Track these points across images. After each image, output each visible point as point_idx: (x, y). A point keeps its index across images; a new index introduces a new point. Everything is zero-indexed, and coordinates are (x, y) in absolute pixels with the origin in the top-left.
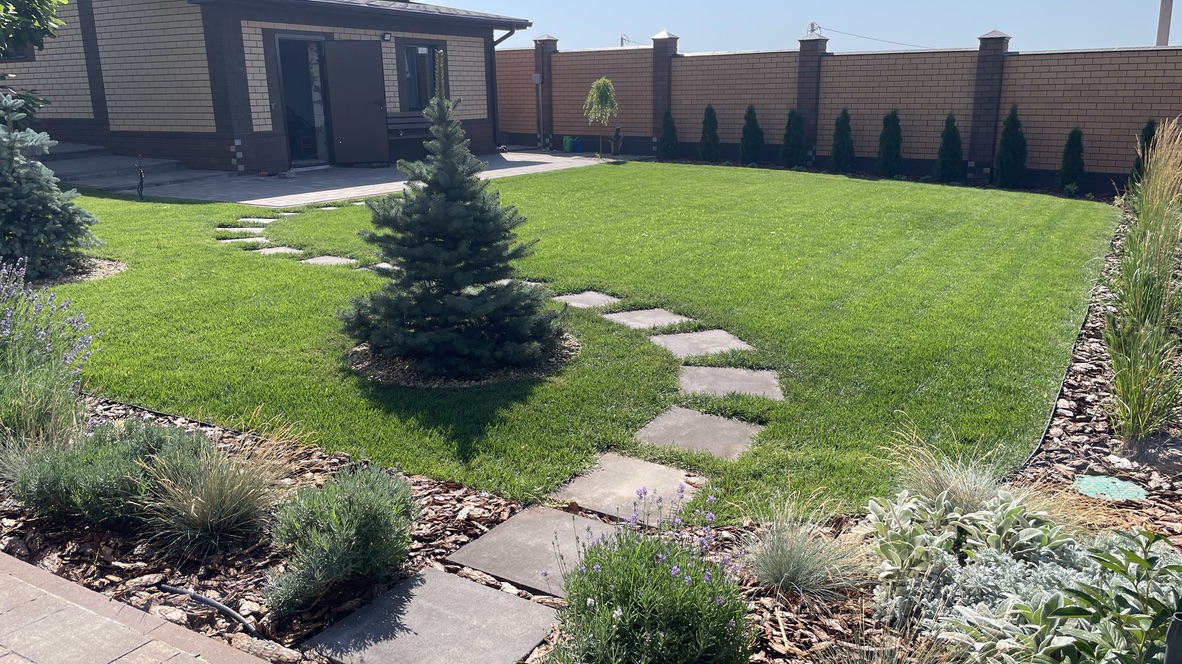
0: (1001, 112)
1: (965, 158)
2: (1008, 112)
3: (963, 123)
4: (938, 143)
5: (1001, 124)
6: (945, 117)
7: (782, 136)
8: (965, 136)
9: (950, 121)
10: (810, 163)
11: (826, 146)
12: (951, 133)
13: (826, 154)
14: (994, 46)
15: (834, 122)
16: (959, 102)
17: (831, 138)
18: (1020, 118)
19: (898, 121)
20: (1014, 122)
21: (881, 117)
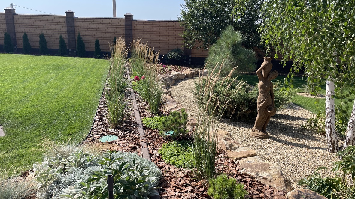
0: (76, 34)
1: (68, 48)
2: (78, 34)
3: (65, 37)
4: (59, 44)
5: (76, 38)
6: (59, 36)
7: (3, 42)
8: (66, 41)
9: (61, 37)
10: (16, 51)
11: (20, 44)
12: (62, 41)
13: (21, 47)
14: (70, 15)
15: (22, 37)
16: (63, 31)
17: (22, 42)
18: (81, 36)
19: (44, 37)
20: (80, 38)
21: (38, 35)
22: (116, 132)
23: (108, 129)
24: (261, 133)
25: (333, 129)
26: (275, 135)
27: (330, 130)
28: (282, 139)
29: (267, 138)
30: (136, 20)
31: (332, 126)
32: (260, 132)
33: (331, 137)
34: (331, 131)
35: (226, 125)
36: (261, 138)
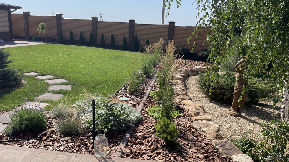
0: (134, 36)
1: (128, 45)
2: (135, 36)
3: (127, 38)
4: (122, 42)
5: (134, 38)
6: (123, 36)
7: (89, 39)
8: (127, 40)
9: (124, 37)
10: (96, 45)
11: (99, 41)
12: (125, 40)
13: (99, 43)
14: (132, 22)
15: (100, 36)
16: (126, 33)
17: (100, 40)
18: (138, 37)
19: (114, 37)
20: (136, 38)
21: (111, 36)
22: (130, 96)
23: (127, 94)
24: (235, 112)
25: (286, 114)
27: (283, 114)
30: (177, 26)
31: (285, 111)
32: (235, 111)
33: (284, 120)
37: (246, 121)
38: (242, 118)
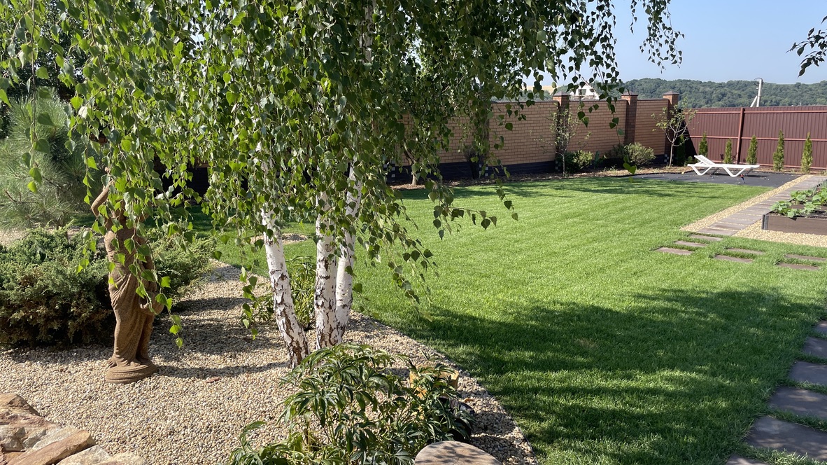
24: (134, 366)
25: (291, 317)
26: (177, 359)
27: (284, 319)
28: (193, 365)
29: (149, 376)
31: (287, 311)
32: (132, 363)
33: (290, 336)
34: (288, 322)
35: (37, 365)
36: (135, 379)
37: (179, 383)
38: (162, 378)
